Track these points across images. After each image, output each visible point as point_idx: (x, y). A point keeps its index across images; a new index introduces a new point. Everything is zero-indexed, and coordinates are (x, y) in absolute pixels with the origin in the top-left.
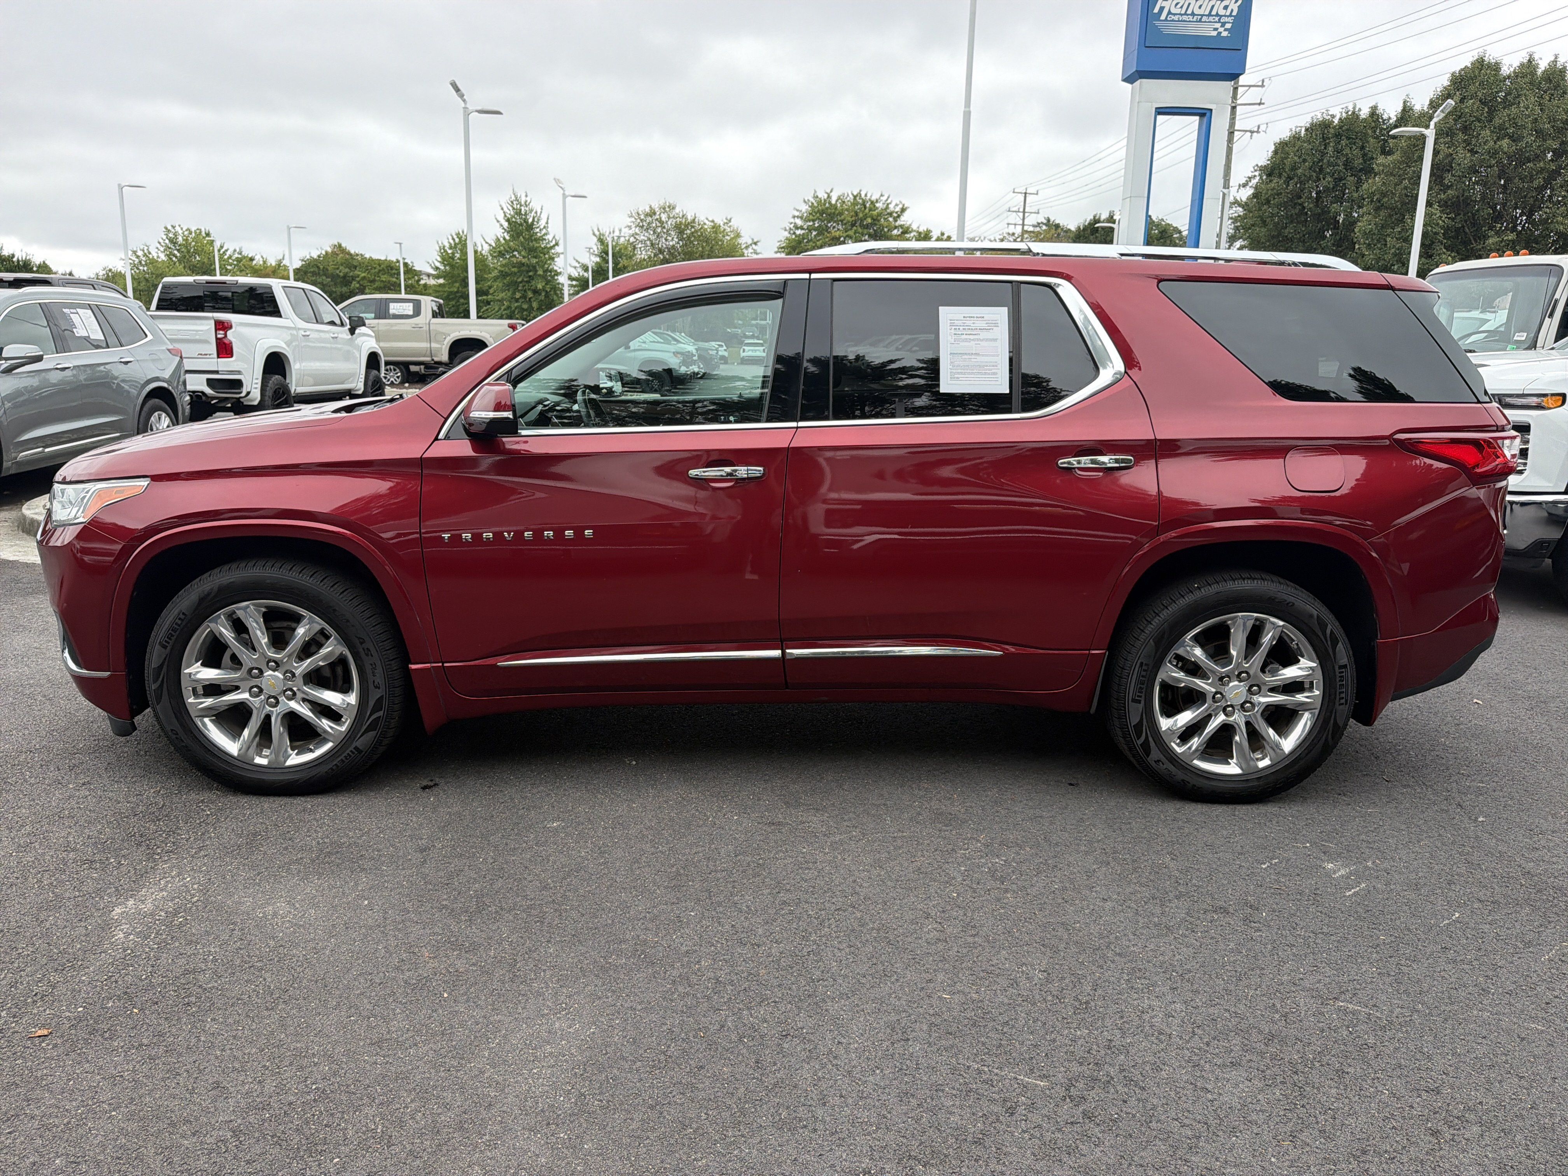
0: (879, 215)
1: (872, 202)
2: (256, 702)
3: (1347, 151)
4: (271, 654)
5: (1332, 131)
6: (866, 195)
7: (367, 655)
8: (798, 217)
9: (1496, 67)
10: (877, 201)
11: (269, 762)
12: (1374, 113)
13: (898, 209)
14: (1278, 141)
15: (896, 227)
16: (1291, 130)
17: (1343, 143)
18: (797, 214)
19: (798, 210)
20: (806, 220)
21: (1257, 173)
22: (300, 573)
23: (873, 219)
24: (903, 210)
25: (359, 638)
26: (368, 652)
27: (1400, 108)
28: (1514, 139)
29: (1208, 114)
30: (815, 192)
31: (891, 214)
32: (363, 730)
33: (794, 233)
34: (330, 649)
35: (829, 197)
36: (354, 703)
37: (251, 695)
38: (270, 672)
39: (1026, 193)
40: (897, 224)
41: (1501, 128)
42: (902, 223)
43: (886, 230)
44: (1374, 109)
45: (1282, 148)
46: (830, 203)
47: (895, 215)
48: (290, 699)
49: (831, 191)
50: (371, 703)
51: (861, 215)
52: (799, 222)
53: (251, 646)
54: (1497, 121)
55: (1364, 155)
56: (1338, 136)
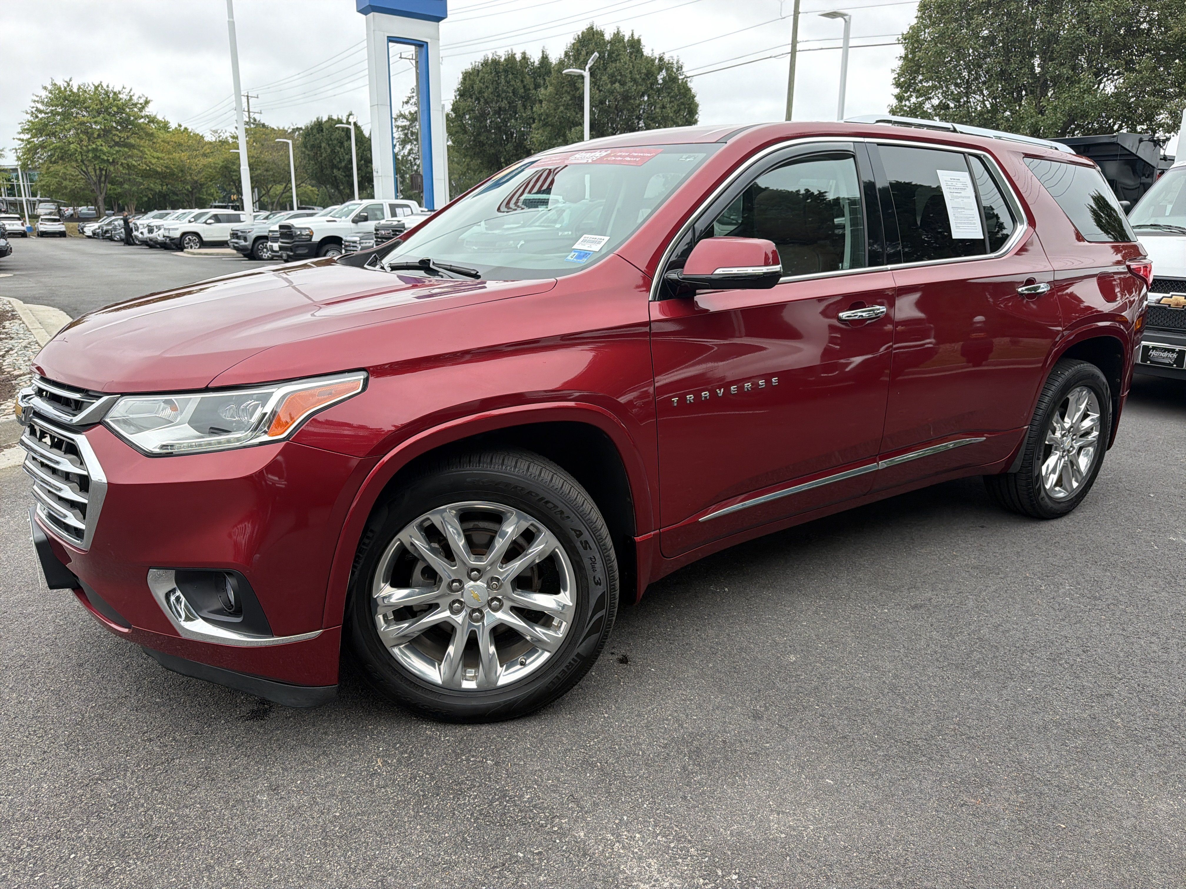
0: (124, 105)
1: (115, 93)
2: (459, 619)
3: (513, 83)
4: (473, 562)
5: (501, 67)
6: (108, 86)
7: (585, 548)
8: (38, 102)
9: (601, 34)
10: (120, 93)
11: (478, 685)
12: (524, 58)
13: (142, 101)
14: (464, 71)
15: (142, 117)
16: (472, 64)
17: (510, 76)
18: (37, 99)
19: (37, 96)
20: (47, 105)
21: (414, 94)
22: (503, 464)
23: (118, 108)
24: (147, 102)
25: (575, 531)
26: (586, 545)
27: (540, 55)
28: (623, 84)
29: (425, 46)
30: (52, 80)
31: (135, 105)
32: (584, 634)
33: (37, 117)
34: (543, 546)
35: (68, 85)
36: (571, 604)
37: (453, 613)
38: (472, 583)
39: (248, 96)
40: (143, 114)
41: (612, 76)
42: (148, 114)
43: (132, 118)
44: (524, 53)
45: (467, 76)
46: (71, 91)
47: (140, 106)
48: (496, 610)
49: (70, 80)
50: (593, 602)
51: (106, 104)
52: (41, 107)
53: (449, 554)
54: (610, 71)
55: (524, 87)
56: (506, 71)
